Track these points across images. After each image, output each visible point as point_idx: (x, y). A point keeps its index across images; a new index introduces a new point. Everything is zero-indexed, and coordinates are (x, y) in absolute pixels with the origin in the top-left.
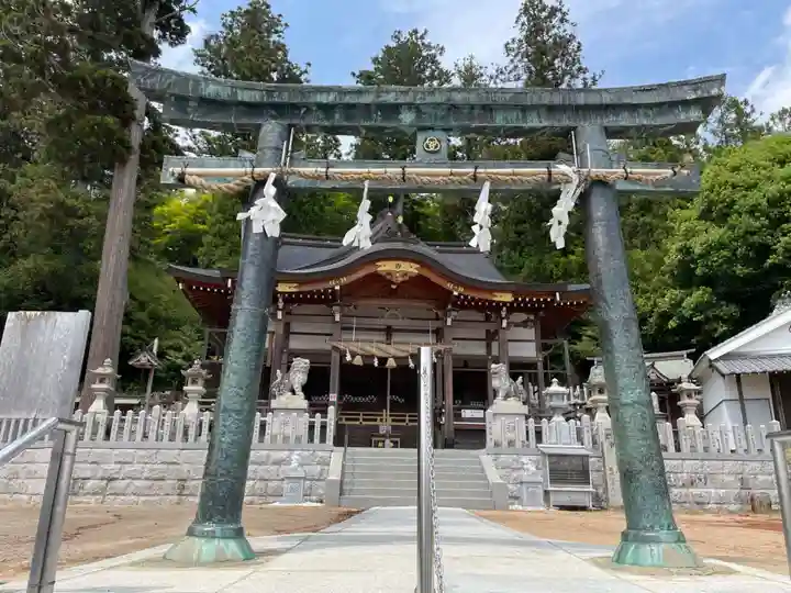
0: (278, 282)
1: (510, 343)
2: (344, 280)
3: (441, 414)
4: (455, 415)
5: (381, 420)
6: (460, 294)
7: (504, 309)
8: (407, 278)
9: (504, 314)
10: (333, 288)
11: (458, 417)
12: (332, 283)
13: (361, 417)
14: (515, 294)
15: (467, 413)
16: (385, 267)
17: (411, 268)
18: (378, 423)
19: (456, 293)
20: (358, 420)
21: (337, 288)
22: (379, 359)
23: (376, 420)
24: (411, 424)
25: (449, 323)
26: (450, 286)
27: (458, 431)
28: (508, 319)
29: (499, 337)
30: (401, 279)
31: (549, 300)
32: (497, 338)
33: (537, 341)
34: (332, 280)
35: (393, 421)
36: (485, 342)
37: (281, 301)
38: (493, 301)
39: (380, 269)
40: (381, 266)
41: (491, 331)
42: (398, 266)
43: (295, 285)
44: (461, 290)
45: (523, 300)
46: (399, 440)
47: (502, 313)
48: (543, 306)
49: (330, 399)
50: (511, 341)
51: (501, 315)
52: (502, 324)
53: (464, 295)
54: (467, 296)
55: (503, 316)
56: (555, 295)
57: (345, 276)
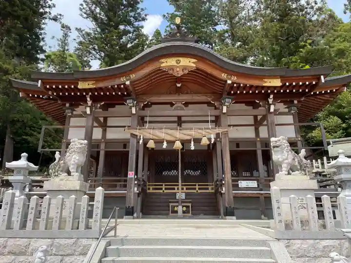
0: (78, 80)
1: (277, 127)
2: (133, 76)
3: (222, 185)
4: (233, 186)
5: (178, 189)
6: (233, 83)
7: (272, 96)
8: (186, 72)
9: (271, 101)
10: (124, 84)
11: (236, 187)
12: (123, 79)
13: (164, 187)
14: (282, 78)
15: (243, 184)
16: (168, 63)
17: (189, 63)
18: (176, 191)
19: (229, 82)
20: (161, 189)
21: (128, 83)
22: (168, 142)
23: (174, 189)
24: (199, 191)
25: (225, 110)
26: (224, 76)
27: (236, 198)
28: (275, 105)
29: (267, 122)
30: (181, 73)
31: (314, 83)
32: (265, 123)
33: (295, 124)
34: (123, 76)
35: (187, 189)
36: (253, 127)
37: (88, 99)
38: (263, 87)
39: (163, 65)
40: (163, 62)
41: (259, 118)
42: (178, 62)
43: (93, 82)
44: (235, 78)
45: (291, 84)
46: (190, 205)
47: (269, 100)
48: (307, 90)
49: (129, 176)
50: (276, 125)
51: (268, 102)
52: (270, 110)
53: (236, 84)
54: (240, 84)
55: (270, 102)
56: (319, 79)
57: (134, 73)
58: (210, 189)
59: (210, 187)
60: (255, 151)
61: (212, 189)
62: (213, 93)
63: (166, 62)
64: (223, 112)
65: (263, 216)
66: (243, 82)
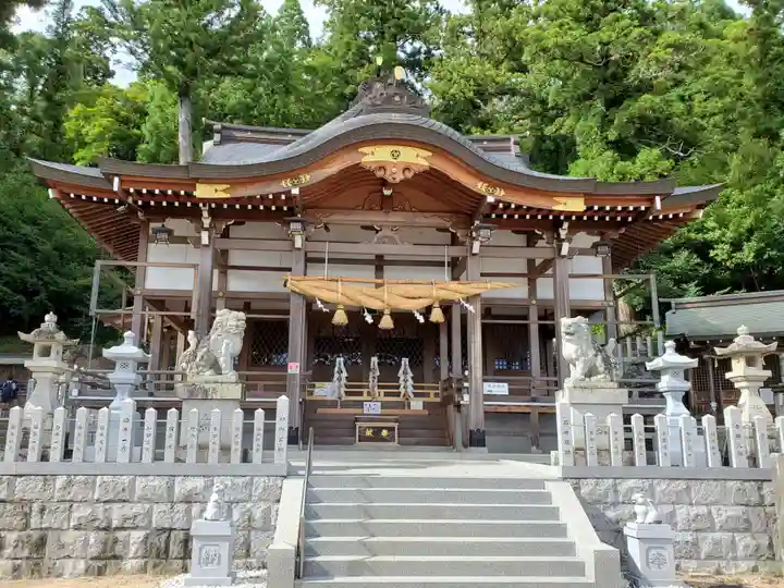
0: (197, 180)
1: (571, 280)
2: (306, 179)
3: (461, 390)
5: (368, 394)
6: (498, 201)
7: (566, 225)
8: (409, 175)
9: (563, 233)
10: (288, 193)
12: (285, 184)
14: (587, 196)
16: (374, 156)
17: (416, 158)
18: (364, 398)
19: (490, 199)
21: (295, 191)
22: (372, 311)
23: (361, 394)
25: (476, 248)
26: (480, 187)
27: (490, 414)
28: (570, 241)
29: (554, 271)
30: (400, 177)
31: (643, 208)
32: (550, 271)
33: (606, 276)
34: (286, 178)
35: (386, 394)
36: (526, 279)
37: (205, 214)
38: (551, 211)
39: (365, 160)
40: (366, 154)
41: (538, 262)
42: (395, 155)
43: (225, 186)
44: (500, 193)
45: (601, 209)
46: (396, 425)
47: (560, 231)
48: (630, 219)
49: (289, 371)
50: (571, 276)
51: (559, 235)
52: (560, 250)
53: (503, 202)
54: (510, 204)
55: (563, 237)
56: (652, 201)
57: (308, 172)
58: (432, 395)
59: (432, 392)
60: (526, 327)
61: (436, 395)
62: (457, 212)
63: (373, 153)
64: (474, 252)
65: (534, 448)
66: (515, 199)
